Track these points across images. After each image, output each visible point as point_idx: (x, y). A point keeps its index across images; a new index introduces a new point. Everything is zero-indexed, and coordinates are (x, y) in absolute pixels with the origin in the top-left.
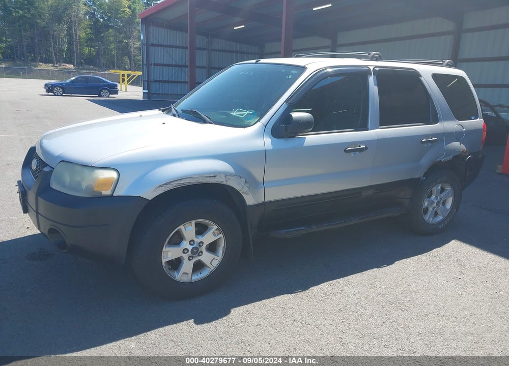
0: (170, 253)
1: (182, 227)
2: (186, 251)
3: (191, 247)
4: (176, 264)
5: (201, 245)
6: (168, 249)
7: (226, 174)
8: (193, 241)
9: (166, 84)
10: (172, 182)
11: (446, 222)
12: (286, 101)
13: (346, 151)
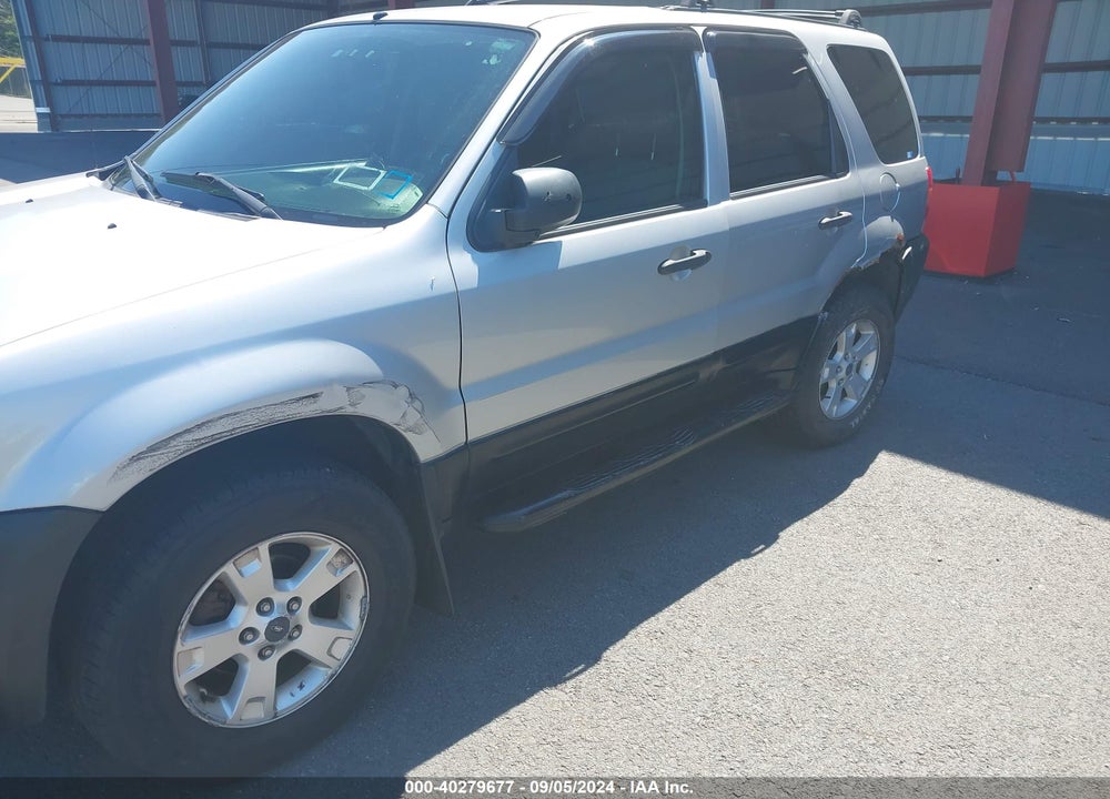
0: (196, 654)
1: (229, 569)
2: (250, 637)
3: (266, 620)
4: (223, 678)
5: (295, 606)
6: (191, 643)
7: (352, 384)
8: (269, 601)
9: (95, 89)
10: (172, 438)
11: (865, 412)
12: (499, 134)
13: (661, 270)
